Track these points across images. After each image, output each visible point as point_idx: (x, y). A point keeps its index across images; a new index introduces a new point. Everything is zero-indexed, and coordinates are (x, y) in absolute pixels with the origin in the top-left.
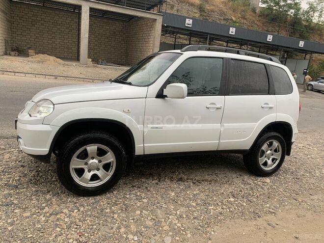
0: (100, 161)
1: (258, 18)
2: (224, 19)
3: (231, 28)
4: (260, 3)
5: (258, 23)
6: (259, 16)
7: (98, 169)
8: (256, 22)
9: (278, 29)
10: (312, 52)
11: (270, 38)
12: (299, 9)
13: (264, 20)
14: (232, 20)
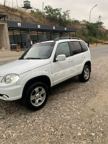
0: (40, 94)
1: (46, 20)
2: (33, 21)
3: (38, 25)
4: (46, 13)
5: (47, 22)
6: (46, 19)
7: (40, 97)
8: (46, 21)
9: (55, 23)
10: (70, 32)
11: (54, 28)
12: (60, 15)
13: (49, 20)
14: (36, 21)
